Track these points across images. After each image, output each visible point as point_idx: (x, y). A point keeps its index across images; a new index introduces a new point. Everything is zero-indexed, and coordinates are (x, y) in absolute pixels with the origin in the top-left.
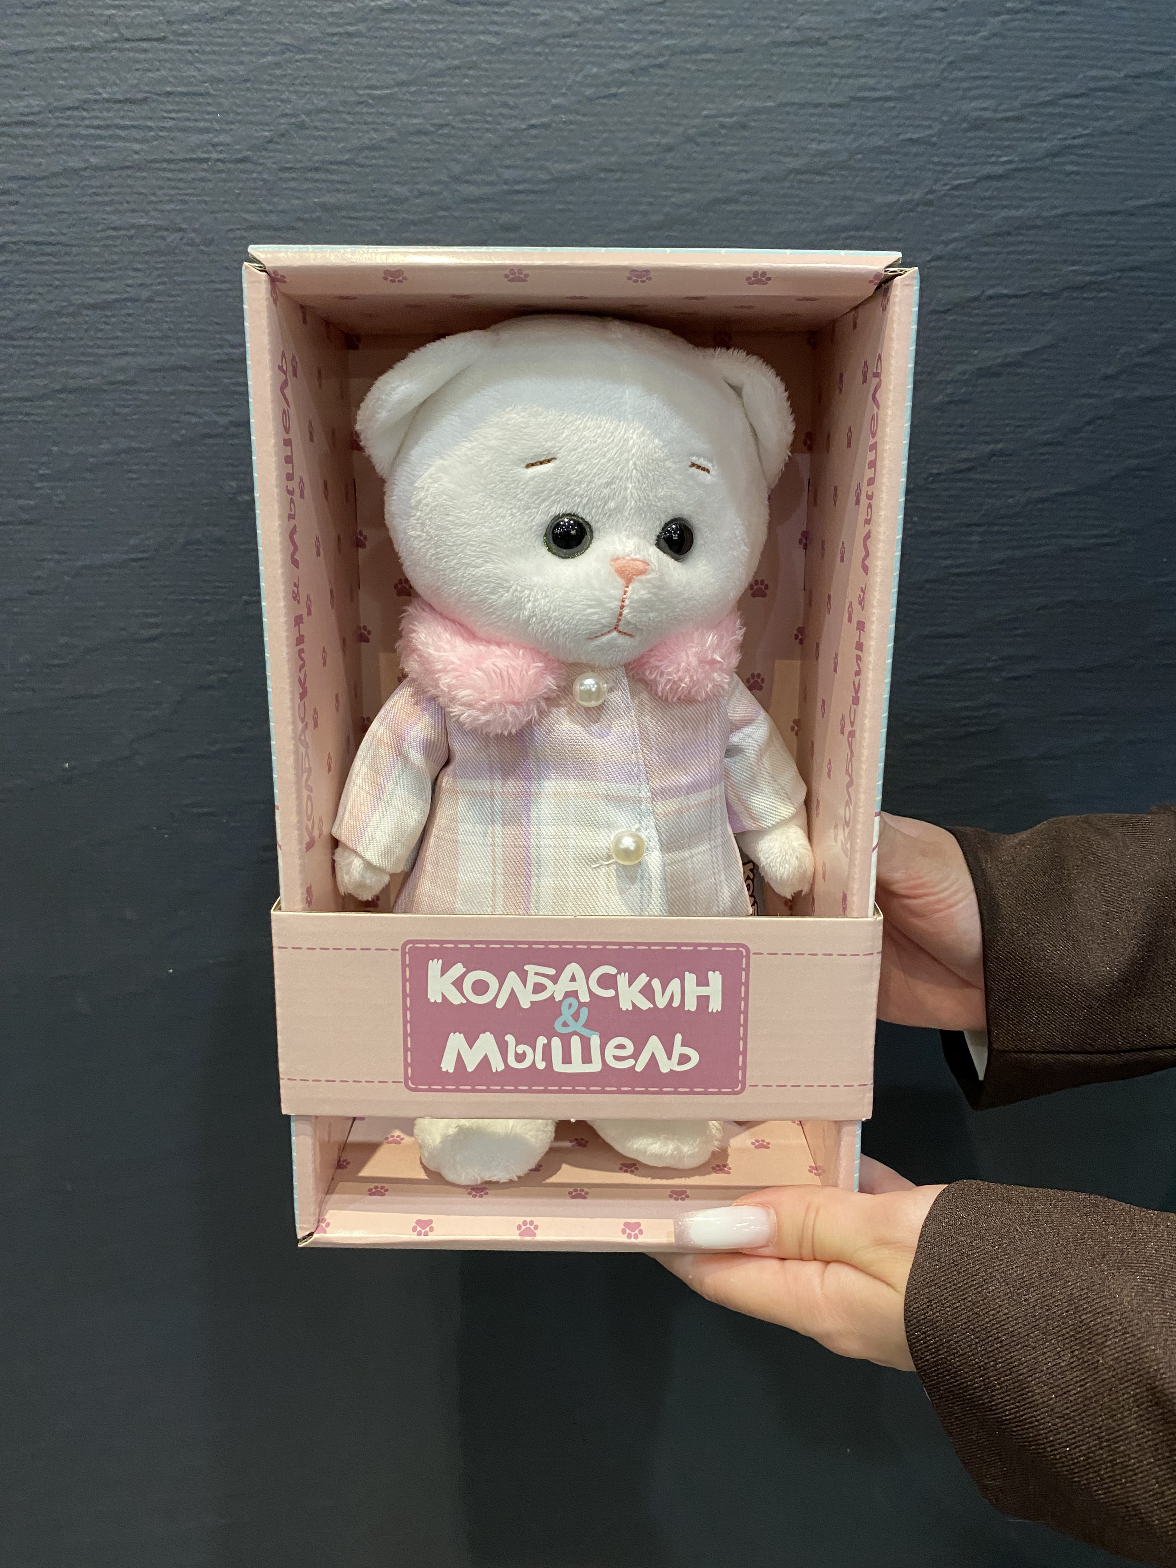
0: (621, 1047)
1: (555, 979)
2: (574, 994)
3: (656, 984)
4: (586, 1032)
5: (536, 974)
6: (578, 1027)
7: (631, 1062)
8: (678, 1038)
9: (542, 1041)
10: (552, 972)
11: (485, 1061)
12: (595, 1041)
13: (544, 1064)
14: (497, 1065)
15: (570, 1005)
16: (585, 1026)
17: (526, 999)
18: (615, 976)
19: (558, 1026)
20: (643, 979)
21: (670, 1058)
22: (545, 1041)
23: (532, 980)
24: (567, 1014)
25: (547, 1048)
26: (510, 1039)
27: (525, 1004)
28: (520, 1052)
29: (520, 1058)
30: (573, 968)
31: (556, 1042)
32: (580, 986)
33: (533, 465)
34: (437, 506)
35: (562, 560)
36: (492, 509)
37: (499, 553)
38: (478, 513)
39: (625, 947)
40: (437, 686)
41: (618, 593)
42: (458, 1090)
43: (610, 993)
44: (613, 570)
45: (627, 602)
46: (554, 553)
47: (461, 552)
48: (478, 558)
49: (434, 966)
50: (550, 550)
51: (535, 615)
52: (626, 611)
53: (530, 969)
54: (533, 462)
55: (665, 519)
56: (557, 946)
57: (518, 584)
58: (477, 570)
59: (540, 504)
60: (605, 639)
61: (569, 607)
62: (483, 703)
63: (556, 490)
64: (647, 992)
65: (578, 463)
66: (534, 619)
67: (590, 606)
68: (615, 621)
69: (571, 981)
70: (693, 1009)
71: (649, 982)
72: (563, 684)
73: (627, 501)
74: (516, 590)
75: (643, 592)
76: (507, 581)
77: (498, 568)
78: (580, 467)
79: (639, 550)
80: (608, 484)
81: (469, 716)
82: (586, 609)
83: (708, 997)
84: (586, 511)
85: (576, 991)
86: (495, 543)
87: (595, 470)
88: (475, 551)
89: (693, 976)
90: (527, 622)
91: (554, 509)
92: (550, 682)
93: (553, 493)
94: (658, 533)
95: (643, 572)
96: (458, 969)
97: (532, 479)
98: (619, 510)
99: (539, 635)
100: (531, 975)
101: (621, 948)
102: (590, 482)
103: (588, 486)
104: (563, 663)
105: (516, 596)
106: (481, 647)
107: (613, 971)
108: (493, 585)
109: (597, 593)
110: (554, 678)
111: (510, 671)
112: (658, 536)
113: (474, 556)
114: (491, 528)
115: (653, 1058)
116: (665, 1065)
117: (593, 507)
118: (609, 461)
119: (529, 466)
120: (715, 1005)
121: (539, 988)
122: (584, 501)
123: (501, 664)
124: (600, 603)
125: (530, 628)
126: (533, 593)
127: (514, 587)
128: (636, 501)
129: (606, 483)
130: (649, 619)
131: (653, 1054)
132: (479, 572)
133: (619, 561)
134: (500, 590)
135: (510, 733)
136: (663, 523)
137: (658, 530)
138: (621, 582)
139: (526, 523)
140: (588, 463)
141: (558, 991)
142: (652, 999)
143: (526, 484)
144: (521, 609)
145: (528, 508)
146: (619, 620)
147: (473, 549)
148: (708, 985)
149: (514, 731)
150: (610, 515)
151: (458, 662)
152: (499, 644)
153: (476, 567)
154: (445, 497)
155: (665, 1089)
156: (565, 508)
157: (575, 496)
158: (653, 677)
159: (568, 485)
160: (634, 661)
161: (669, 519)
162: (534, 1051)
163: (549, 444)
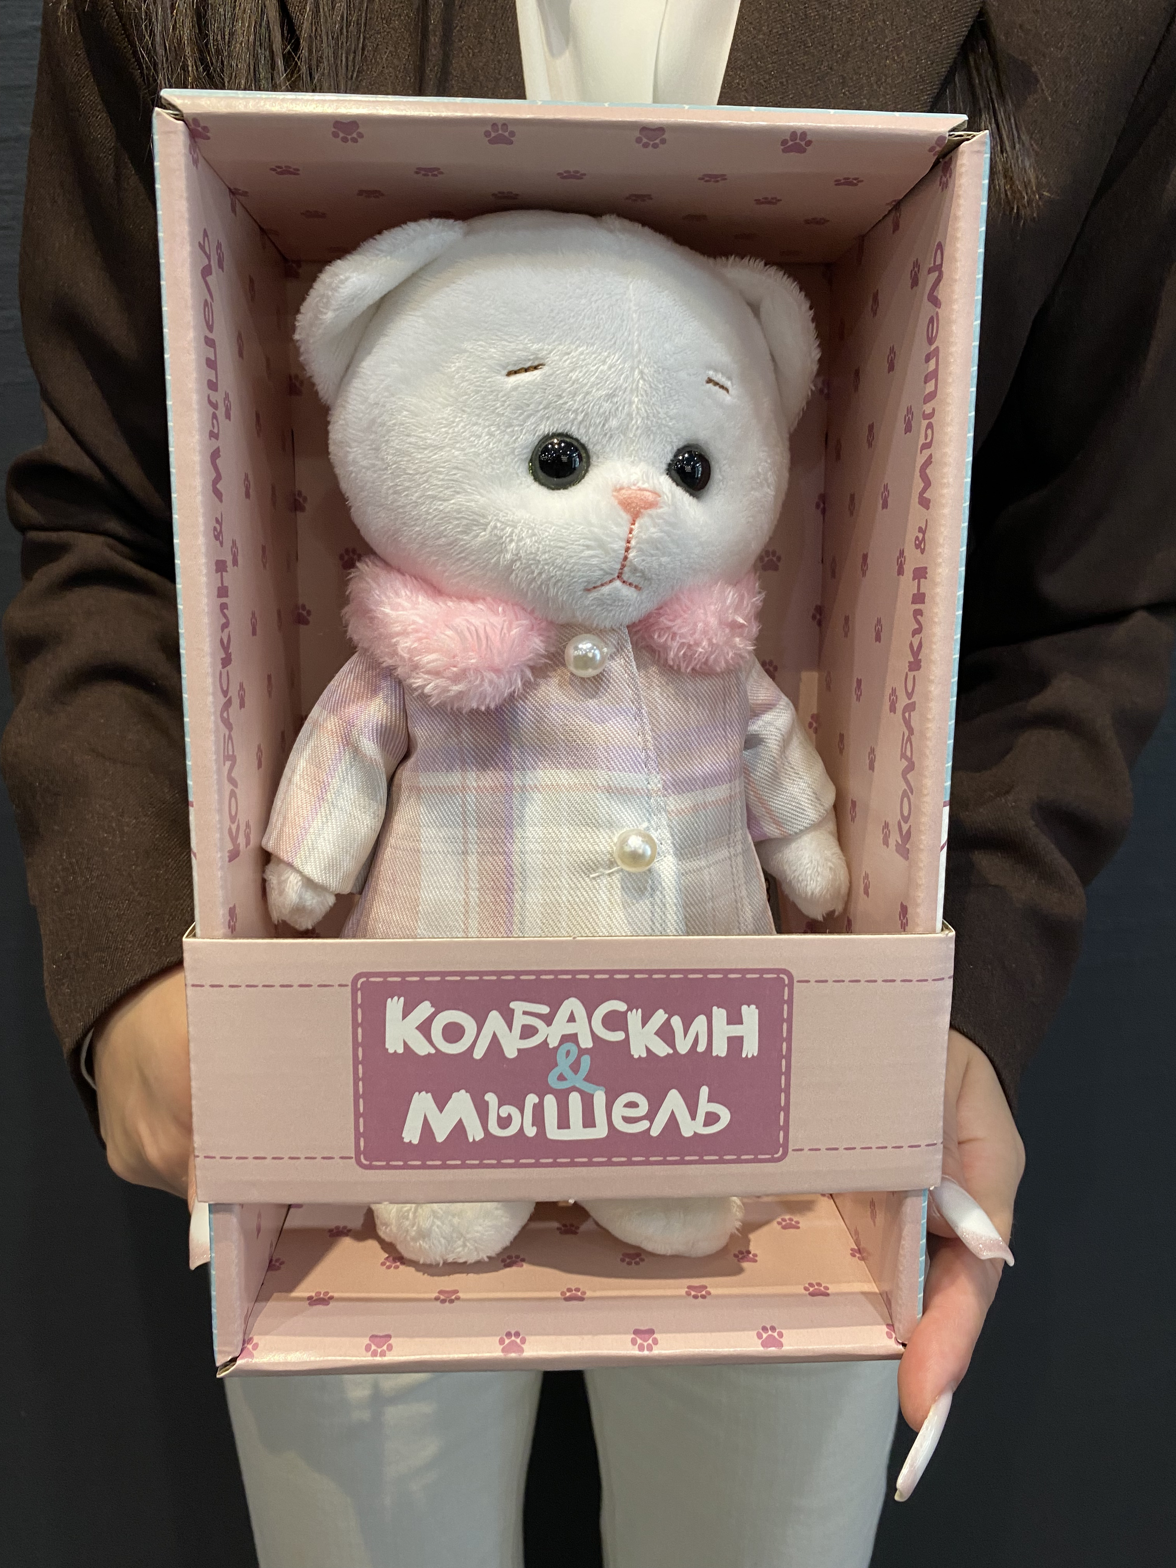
0: (632, 1105)
1: (548, 1020)
2: (572, 1038)
3: (676, 1022)
4: (588, 1087)
5: (525, 1013)
6: (578, 1080)
7: (644, 1125)
8: (704, 1091)
9: (532, 1099)
10: (544, 1009)
11: (460, 1128)
12: (600, 1098)
13: (535, 1129)
14: (475, 1133)
15: (568, 1053)
16: (587, 1079)
17: (512, 1046)
18: (626, 1012)
19: (552, 1080)
20: (660, 1016)
21: (693, 1117)
22: (536, 1100)
23: (520, 1020)
24: (563, 1064)
25: (538, 1111)
26: (491, 1098)
27: (511, 1052)
28: (504, 1114)
29: (504, 1122)
30: (572, 1005)
31: (550, 1103)
32: (581, 1028)
33: (516, 372)
34: (394, 424)
35: (551, 491)
36: (463, 427)
37: (472, 482)
38: (447, 433)
39: (637, 976)
40: (395, 653)
41: (623, 532)
42: (424, 1167)
43: (619, 1036)
44: (616, 503)
45: (633, 542)
46: (542, 484)
47: (426, 481)
48: (447, 489)
49: (394, 1006)
50: (536, 479)
51: (520, 559)
52: (631, 555)
53: (518, 1006)
54: (516, 368)
55: (679, 443)
56: (552, 977)
57: (498, 520)
58: (446, 504)
59: (525, 421)
60: (606, 589)
61: (561, 548)
62: (455, 669)
63: (545, 402)
64: (666, 1033)
65: (571, 371)
66: (518, 564)
67: (588, 547)
68: (619, 566)
69: (568, 1021)
70: (723, 1054)
71: (668, 1021)
72: (553, 650)
73: (632, 419)
74: (495, 527)
75: (653, 530)
76: (484, 516)
77: (472, 500)
78: (574, 376)
79: (648, 477)
80: (610, 397)
81: (436, 687)
82: (582, 551)
83: (741, 1038)
84: (582, 431)
85: (576, 1035)
86: (469, 468)
87: (593, 379)
88: (443, 480)
89: (723, 1012)
90: (509, 569)
91: (542, 427)
92: (537, 644)
93: (541, 407)
94: (669, 461)
95: (651, 505)
96: (425, 1009)
97: (515, 388)
98: (624, 429)
99: (523, 585)
100: (518, 1015)
101: (632, 977)
102: (588, 393)
103: (584, 398)
104: (551, 623)
105: (496, 535)
106: (450, 604)
107: (621, 1006)
108: (465, 522)
109: (596, 530)
110: (542, 641)
111: (488, 629)
112: (670, 465)
113: (442, 486)
114: (463, 450)
115: (673, 1116)
116: (689, 1128)
117: (590, 425)
118: (610, 368)
119: (510, 374)
120: (751, 1048)
121: (528, 1032)
122: (580, 418)
123: (477, 621)
124: (601, 545)
125: (513, 576)
126: (517, 531)
127: (492, 524)
128: (643, 418)
129: (607, 395)
130: (660, 565)
131: (673, 1112)
132: (447, 506)
133: (623, 491)
134: (475, 528)
135: (488, 708)
136: (675, 449)
137: (670, 457)
138: (626, 517)
139: (507, 444)
140: (584, 370)
141: (551, 1034)
142: (671, 1043)
143: (508, 395)
144: (501, 552)
145: (510, 425)
146: (623, 566)
147: (441, 477)
148: (741, 1022)
149: (492, 706)
150: (611, 437)
151: (421, 621)
152: (473, 600)
153: (444, 500)
154: (405, 413)
155: (687, 1158)
156: (556, 426)
157: (569, 410)
158: (662, 640)
159: (560, 397)
160: (640, 621)
161: (681, 444)
162: (522, 1112)
163: (535, 346)
